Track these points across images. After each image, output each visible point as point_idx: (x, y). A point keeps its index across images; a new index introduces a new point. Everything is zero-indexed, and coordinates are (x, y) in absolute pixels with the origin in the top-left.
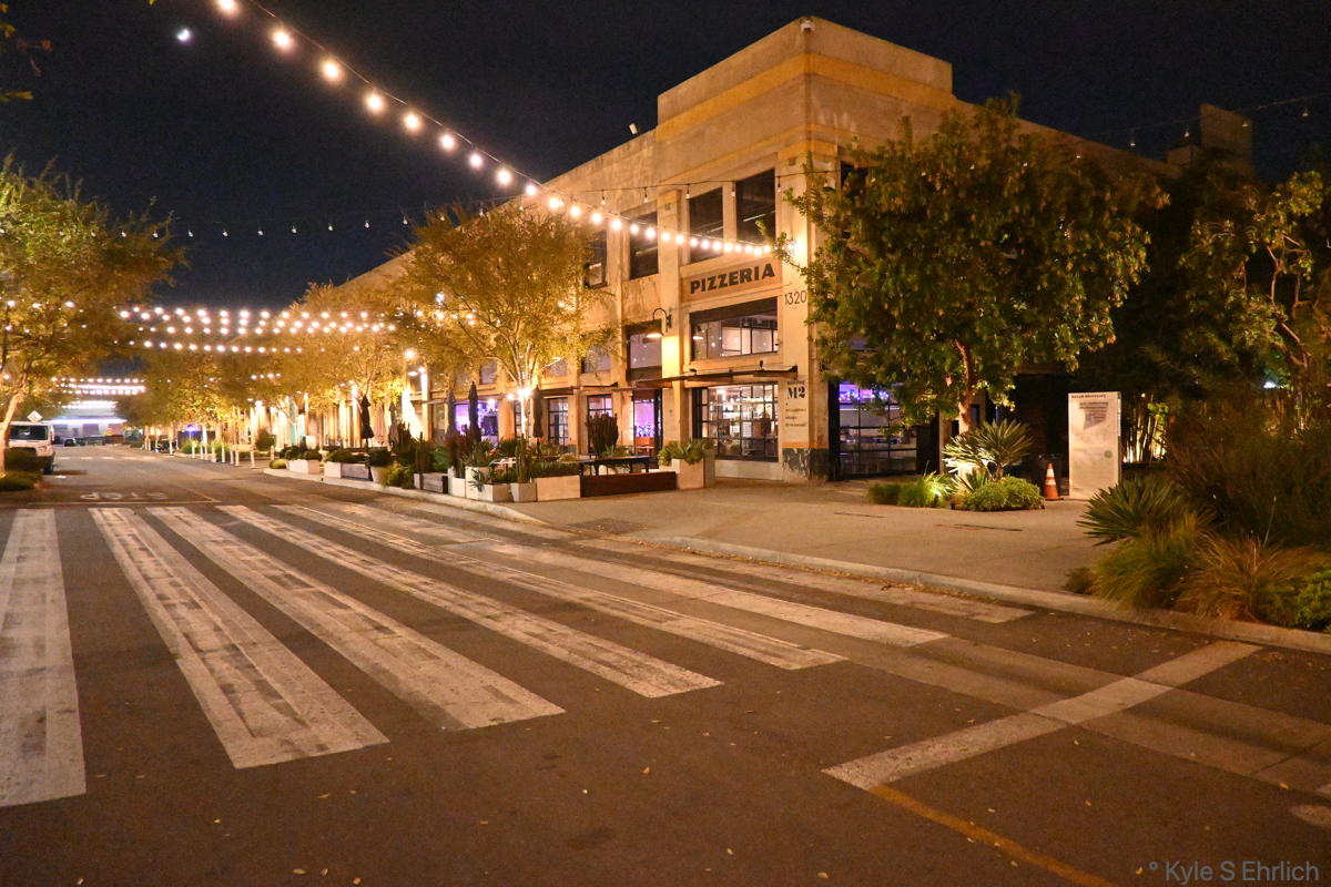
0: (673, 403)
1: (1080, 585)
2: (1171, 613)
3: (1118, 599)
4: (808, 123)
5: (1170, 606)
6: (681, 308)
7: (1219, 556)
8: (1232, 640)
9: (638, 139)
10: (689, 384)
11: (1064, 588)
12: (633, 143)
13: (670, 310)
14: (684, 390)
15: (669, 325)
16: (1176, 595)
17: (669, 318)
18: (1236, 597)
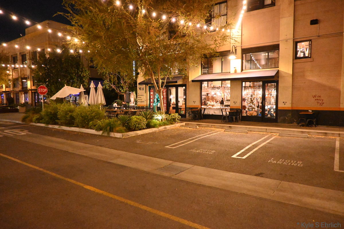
0: (30, 95)
4: (49, 41)
6: (31, 75)
7: (31, 115)
9: (22, 37)
10: (32, 91)
12: (21, 38)
13: (29, 75)
14: (31, 92)
15: (29, 78)
17: (28, 77)
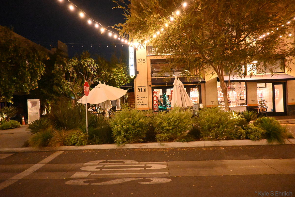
1: (26, 145)
2: (47, 147)
3: (35, 146)
5: (46, 146)
7: (56, 134)
8: (59, 151)
11: (23, 146)
16: (48, 143)
18: (60, 142)
